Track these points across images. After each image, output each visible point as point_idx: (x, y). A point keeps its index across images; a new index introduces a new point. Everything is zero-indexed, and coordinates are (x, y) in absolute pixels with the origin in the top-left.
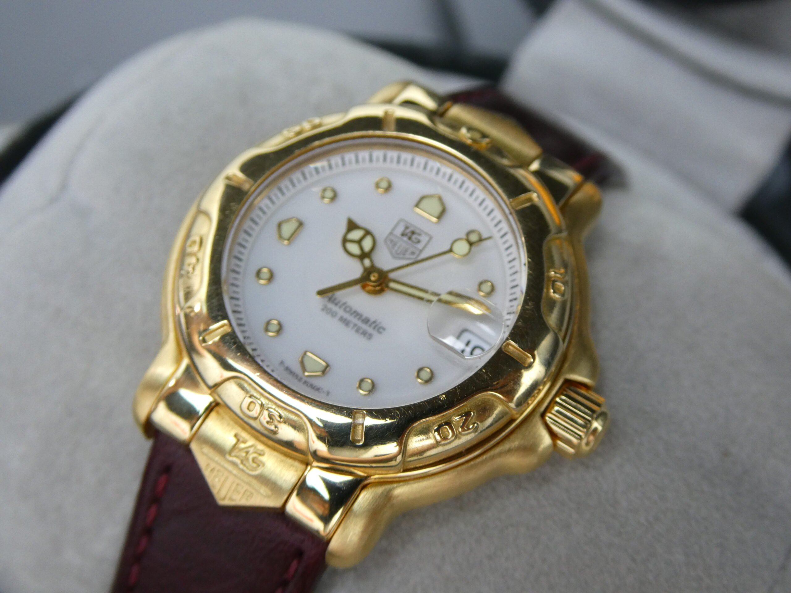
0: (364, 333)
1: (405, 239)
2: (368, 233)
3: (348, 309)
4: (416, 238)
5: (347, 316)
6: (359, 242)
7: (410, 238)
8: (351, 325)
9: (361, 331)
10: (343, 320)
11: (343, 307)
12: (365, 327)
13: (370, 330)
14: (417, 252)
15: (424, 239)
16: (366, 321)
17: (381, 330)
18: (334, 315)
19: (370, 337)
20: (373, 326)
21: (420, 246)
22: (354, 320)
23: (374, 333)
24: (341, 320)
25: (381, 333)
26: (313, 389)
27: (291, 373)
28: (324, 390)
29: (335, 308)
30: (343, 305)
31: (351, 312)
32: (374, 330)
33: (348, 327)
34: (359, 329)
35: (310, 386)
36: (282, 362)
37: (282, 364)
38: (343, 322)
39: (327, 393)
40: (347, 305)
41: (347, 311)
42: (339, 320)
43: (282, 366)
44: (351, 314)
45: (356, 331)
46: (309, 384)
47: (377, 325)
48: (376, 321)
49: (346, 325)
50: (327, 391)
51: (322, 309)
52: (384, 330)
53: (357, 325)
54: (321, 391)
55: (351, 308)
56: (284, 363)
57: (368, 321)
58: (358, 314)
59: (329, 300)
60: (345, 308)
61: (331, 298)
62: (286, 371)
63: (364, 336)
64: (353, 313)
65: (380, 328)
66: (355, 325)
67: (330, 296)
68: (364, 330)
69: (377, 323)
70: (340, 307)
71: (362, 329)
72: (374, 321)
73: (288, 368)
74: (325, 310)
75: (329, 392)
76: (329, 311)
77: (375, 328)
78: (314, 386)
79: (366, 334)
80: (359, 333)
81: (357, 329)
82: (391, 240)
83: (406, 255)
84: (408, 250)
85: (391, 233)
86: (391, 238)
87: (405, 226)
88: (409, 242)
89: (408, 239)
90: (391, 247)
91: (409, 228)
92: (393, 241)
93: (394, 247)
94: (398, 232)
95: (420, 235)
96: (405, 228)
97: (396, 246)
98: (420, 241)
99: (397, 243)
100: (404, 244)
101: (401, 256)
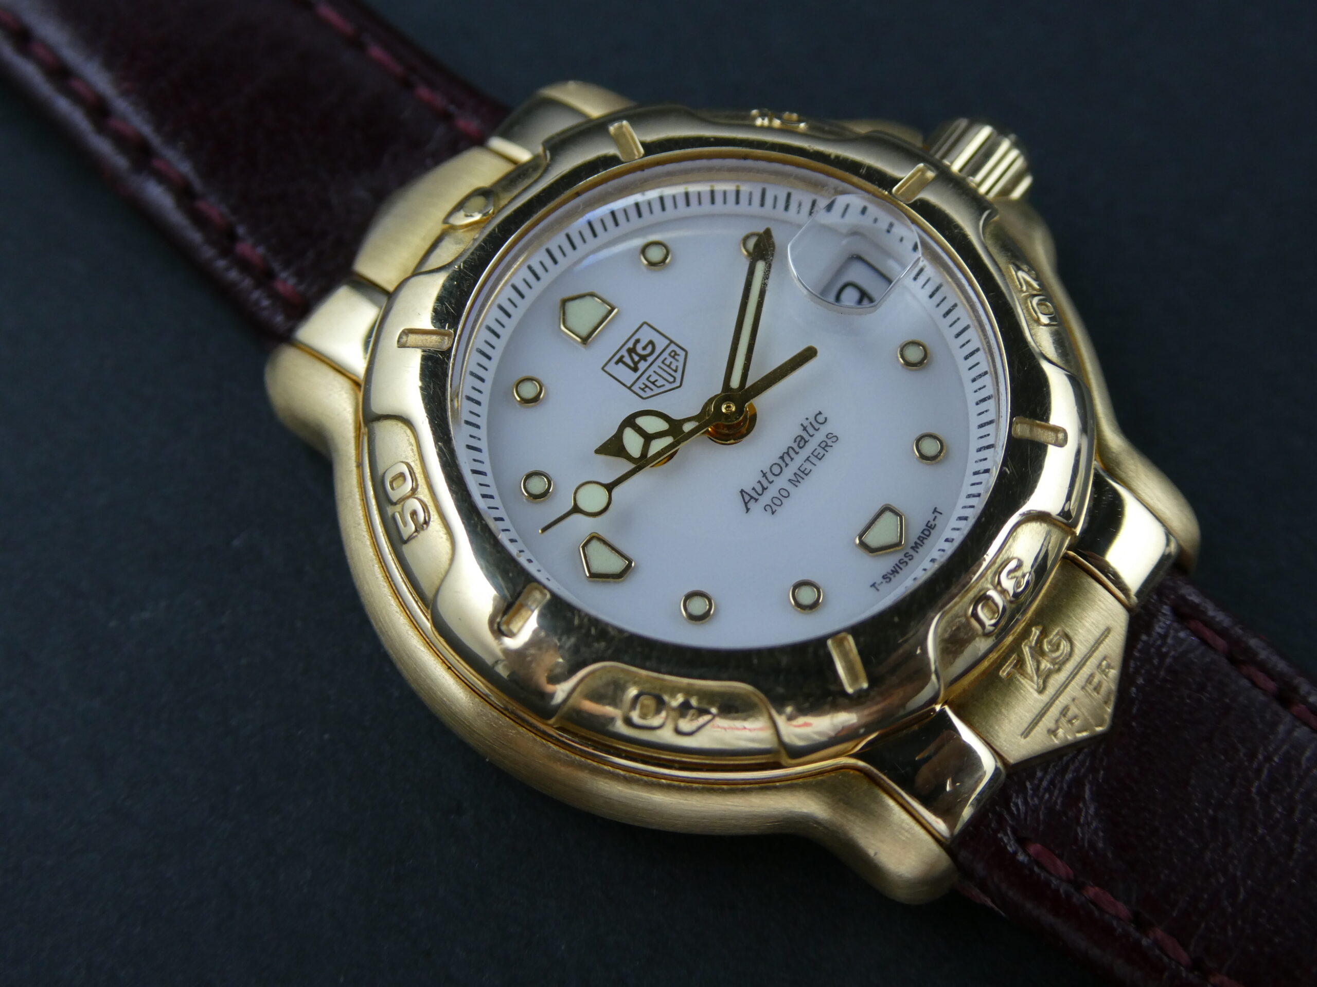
0: (825, 446)
1: (642, 366)
2: (630, 422)
3: (776, 470)
4: (644, 348)
5: (789, 473)
6: (648, 437)
7: (643, 358)
8: (808, 466)
9: (819, 450)
10: (795, 481)
11: (771, 478)
12: (813, 444)
13: (820, 437)
14: (673, 347)
15: (646, 335)
16: (801, 441)
17: (821, 419)
18: (784, 495)
19: (832, 438)
20: (811, 430)
21: (661, 343)
22: (799, 460)
23: (824, 430)
24: (797, 484)
25: (826, 419)
26: (928, 536)
27: (895, 572)
28: (931, 518)
29: (772, 491)
30: (766, 478)
31: (783, 465)
32: (819, 429)
33: (811, 470)
34: (816, 454)
35: (922, 541)
36: (873, 585)
37: (876, 585)
38: (800, 479)
39: (936, 514)
40: (768, 470)
41: (779, 470)
42: (797, 486)
43: (879, 587)
44: (787, 465)
45: (820, 459)
46: (919, 542)
47: (811, 423)
48: (802, 425)
49: (806, 475)
50: (933, 513)
51: (773, 513)
52: (820, 413)
53: (809, 457)
54: (932, 523)
55: (776, 464)
56: (875, 583)
57: (802, 438)
58: (788, 453)
59: (756, 500)
60: (774, 474)
61: (752, 497)
62: (890, 580)
63: (832, 446)
64: (784, 461)
65: (817, 419)
66: (807, 459)
67: (747, 498)
68: (819, 445)
69: (806, 423)
70: (771, 482)
71: (816, 449)
72: (802, 428)
73: (884, 577)
74: (774, 507)
75: (935, 511)
76: (776, 501)
77: (817, 428)
78: (923, 535)
79: (827, 443)
80: (824, 455)
81: (816, 457)
82: (643, 389)
83: (677, 367)
84: (667, 362)
85: (630, 388)
86: (640, 388)
87: (617, 363)
88: (650, 359)
89: (646, 360)
90: (657, 391)
91: (622, 357)
92: (647, 386)
93: (658, 384)
94: (628, 376)
95: (638, 341)
96: (620, 364)
97: (656, 381)
98: (651, 342)
99: (652, 379)
100: (655, 367)
101: (678, 375)
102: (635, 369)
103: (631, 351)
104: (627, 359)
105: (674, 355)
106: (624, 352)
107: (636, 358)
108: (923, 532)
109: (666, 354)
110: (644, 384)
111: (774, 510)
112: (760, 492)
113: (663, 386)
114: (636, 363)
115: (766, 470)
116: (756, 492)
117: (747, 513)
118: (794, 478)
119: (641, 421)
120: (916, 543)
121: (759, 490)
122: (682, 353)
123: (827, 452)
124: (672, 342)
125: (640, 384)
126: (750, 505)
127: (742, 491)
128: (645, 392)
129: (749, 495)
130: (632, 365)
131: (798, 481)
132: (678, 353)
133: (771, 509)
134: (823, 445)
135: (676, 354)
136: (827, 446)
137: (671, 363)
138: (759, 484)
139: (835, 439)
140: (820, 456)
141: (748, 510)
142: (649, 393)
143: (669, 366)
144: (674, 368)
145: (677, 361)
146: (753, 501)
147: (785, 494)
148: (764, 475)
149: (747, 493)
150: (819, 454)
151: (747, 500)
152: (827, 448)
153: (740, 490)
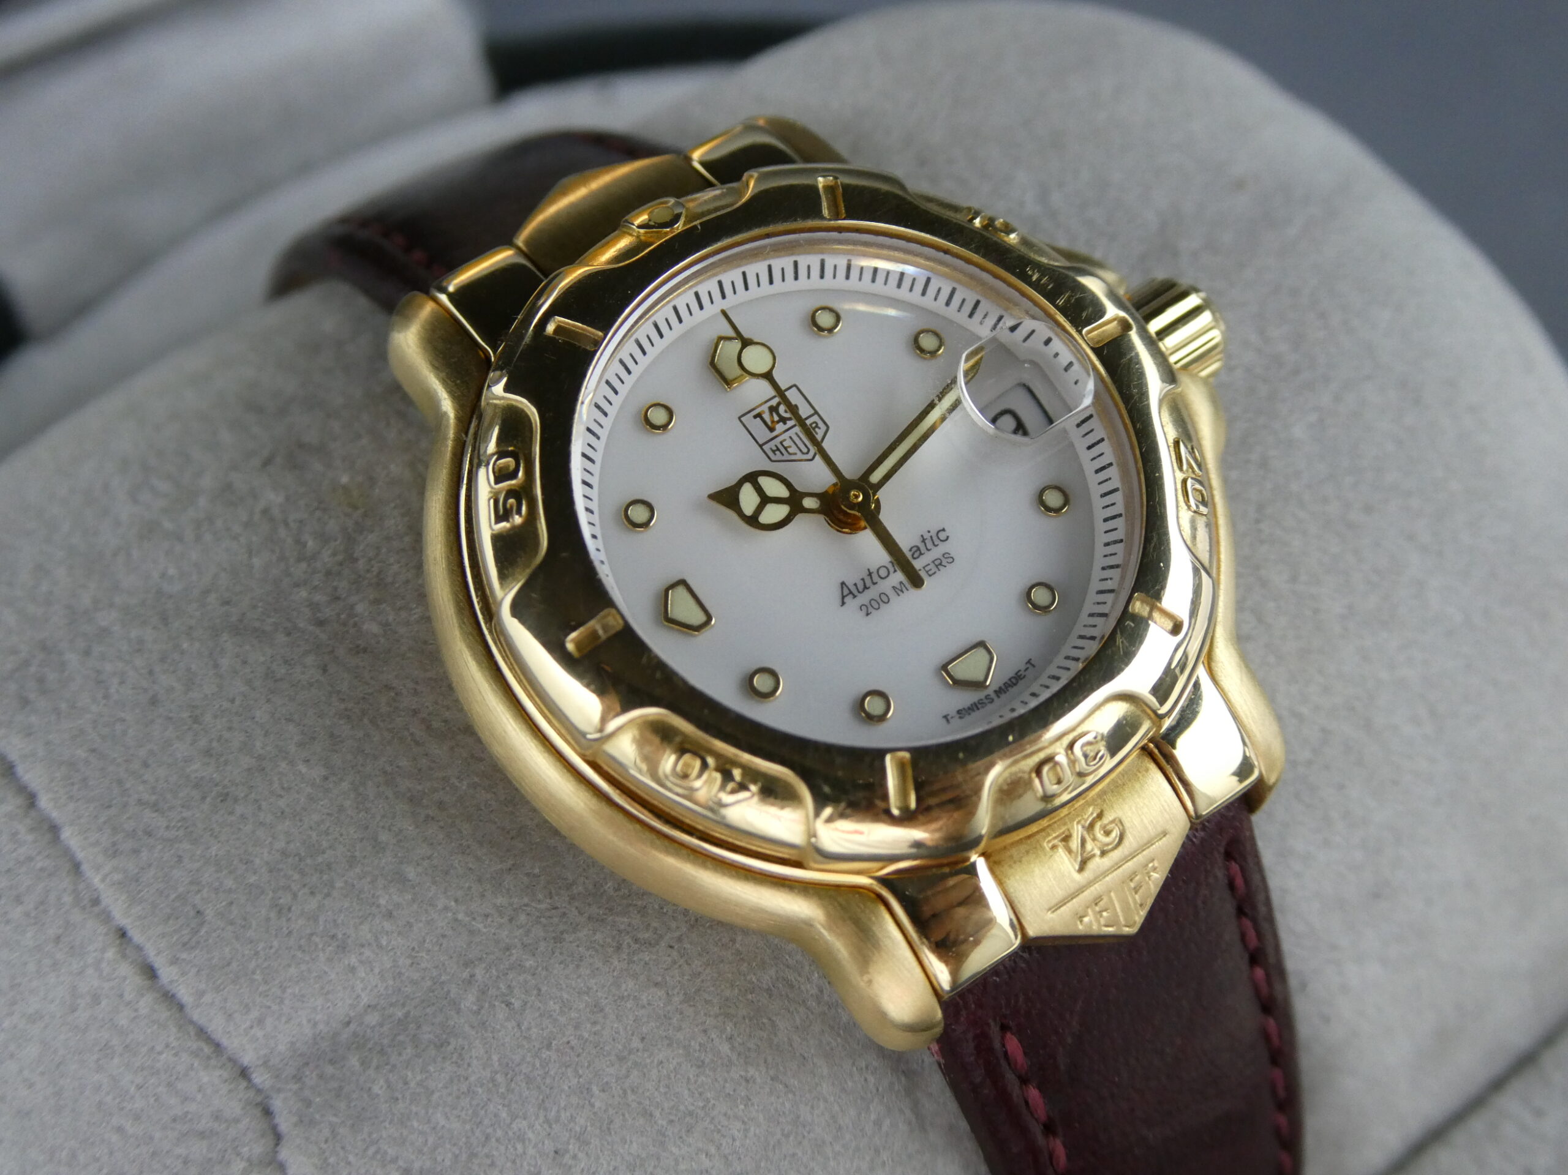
0: (938, 564)
1: (780, 427)
2: (752, 478)
3: (883, 573)
5: (895, 579)
6: (765, 500)
7: (783, 420)
9: (932, 566)
11: (876, 578)
12: (927, 559)
13: (936, 553)
14: (816, 418)
15: (792, 399)
16: (916, 552)
17: (942, 536)
19: (948, 558)
20: (929, 545)
21: (805, 411)
23: (943, 548)
24: (899, 592)
25: (948, 537)
26: (1015, 684)
27: (971, 710)
28: (1023, 668)
29: (873, 593)
30: (871, 578)
31: (891, 570)
32: (937, 545)
34: (927, 569)
35: (1007, 688)
36: (945, 717)
37: (949, 717)
38: (904, 589)
39: (1028, 665)
40: (875, 571)
41: (886, 574)
42: (899, 595)
43: (951, 721)
44: (895, 571)
45: (930, 576)
46: (1003, 687)
47: (931, 537)
48: (922, 536)
50: (1027, 663)
51: (868, 614)
52: (944, 530)
54: (1023, 673)
55: (884, 566)
56: (948, 715)
57: (918, 549)
59: (855, 596)
60: (879, 576)
61: (851, 592)
62: (964, 716)
63: (945, 566)
64: (893, 566)
65: (939, 535)
67: (846, 592)
68: (933, 562)
69: (927, 536)
70: (875, 584)
71: (929, 564)
72: (921, 539)
73: (959, 712)
74: (870, 609)
75: (1029, 662)
76: (875, 604)
77: (936, 543)
78: (1009, 682)
79: (941, 562)
80: (935, 573)
81: (927, 572)
82: (774, 452)
85: (761, 446)
86: (771, 449)
87: (755, 417)
88: (790, 424)
89: (785, 423)
91: (762, 412)
92: (778, 449)
93: (790, 450)
94: (763, 434)
96: (758, 419)
97: (790, 447)
99: (786, 444)
100: (792, 433)
102: (772, 430)
103: (773, 409)
104: (766, 416)
106: (765, 408)
107: (776, 418)
108: (1010, 679)
110: (776, 446)
111: (869, 612)
112: (861, 590)
113: (795, 454)
114: (774, 423)
115: (873, 569)
116: (857, 588)
117: (842, 606)
118: (898, 586)
119: (764, 481)
120: (1000, 688)
121: (861, 588)
122: (823, 428)
123: (939, 570)
124: (816, 413)
126: (846, 600)
127: (843, 584)
128: (775, 454)
129: (849, 589)
131: (902, 591)
132: (819, 426)
133: (867, 610)
134: (937, 562)
135: (817, 426)
136: (940, 564)
138: (862, 582)
139: (950, 560)
140: (930, 573)
141: (843, 603)
142: (778, 456)
146: (851, 596)
147: (885, 599)
148: (870, 574)
149: (847, 587)
150: (930, 570)
151: (845, 594)
152: (940, 567)
153: (841, 581)
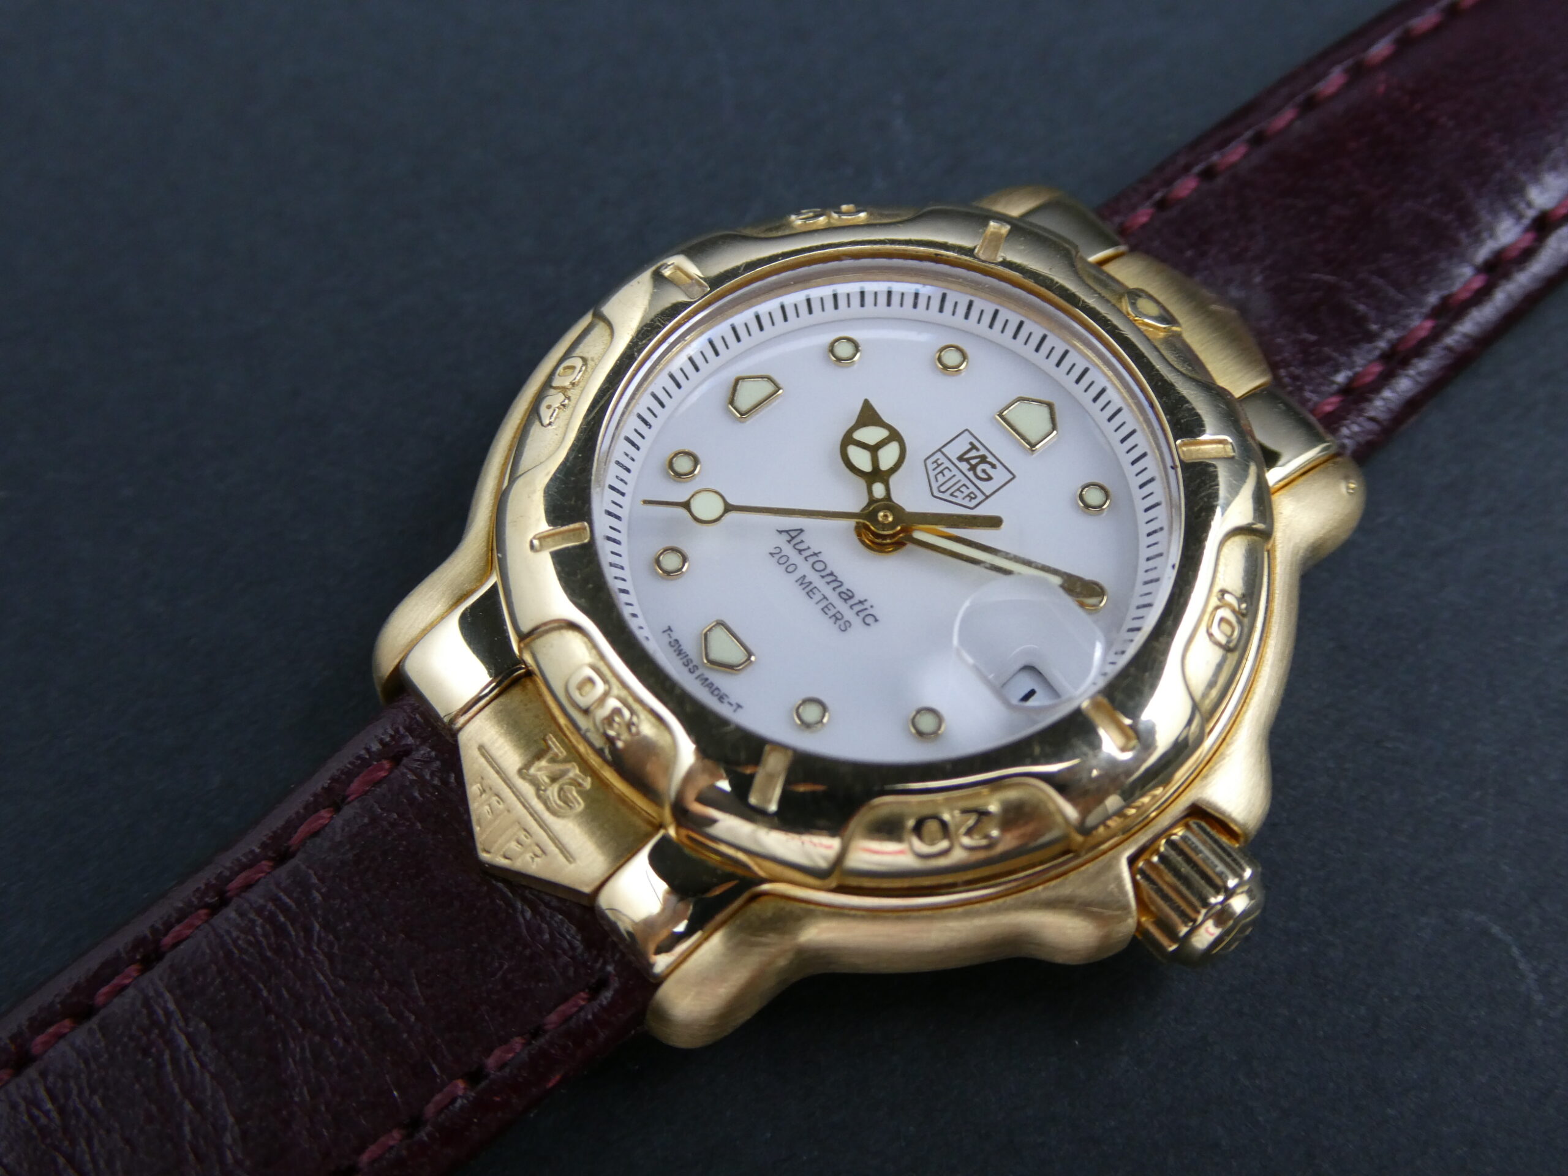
0: (837, 617)
1: (964, 466)
2: (894, 436)
3: (819, 566)
4: (984, 471)
5: (813, 577)
6: (873, 450)
7: (973, 468)
8: (818, 597)
9: (833, 612)
10: (803, 582)
11: (812, 560)
12: (841, 606)
13: (849, 614)
14: (980, 497)
15: (999, 476)
16: (847, 596)
17: (869, 620)
18: (789, 568)
19: (845, 627)
20: (858, 608)
21: (987, 487)
22: (827, 590)
23: (856, 621)
24: (800, 582)
26: (712, 693)
27: (680, 652)
28: (733, 701)
29: (795, 558)
30: (811, 555)
31: (823, 573)
32: (858, 616)
33: (811, 598)
34: (830, 607)
35: (707, 685)
36: (670, 629)
37: (669, 632)
38: (803, 586)
39: (735, 707)
40: (819, 559)
41: (817, 568)
42: (797, 581)
43: (666, 634)
44: (823, 577)
45: (823, 609)
46: (707, 682)
47: (866, 609)
48: (866, 600)
49: (808, 593)
50: (737, 704)
51: (771, 554)
52: (876, 620)
53: (827, 600)
54: (726, 700)
55: (826, 566)
56: (672, 631)
57: (851, 597)
58: (836, 580)
59: (789, 542)
60: (814, 563)
61: (793, 538)
62: (672, 646)
63: (835, 623)
64: (828, 575)
65: (870, 617)
66: (825, 598)
67: (793, 534)
68: (839, 612)
69: (867, 605)
70: (806, 559)
71: (835, 608)
72: (862, 600)
73: (677, 641)
74: (777, 557)
75: (739, 706)
76: (783, 560)
77: (860, 614)
78: (714, 688)
79: (840, 619)
80: (826, 614)
81: (826, 607)
82: (936, 462)
83: (956, 497)
84: (963, 489)
85: (940, 450)
86: (938, 459)
87: (971, 443)
88: (970, 474)
89: (969, 470)
90: (932, 474)
91: (978, 450)
92: (939, 465)
93: (940, 476)
94: (954, 451)
95: (994, 466)
96: (969, 446)
97: (944, 475)
98: (990, 478)
99: (946, 472)
100: (959, 476)
101: (946, 496)
102: (961, 458)
103: (983, 459)
104: (974, 453)
105: (971, 497)
106: (983, 452)
107: (973, 462)
108: (717, 689)
109: (972, 489)
110: (942, 464)
111: (774, 555)
112: (797, 547)
113: (937, 480)
114: (967, 460)
115: (821, 557)
116: (797, 544)
117: (777, 531)
118: (807, 580)
120: (707, 679)
121: (800, 547)
122: (972, 505)
124: (987, 497)
125: (942, 459)
126: (784, 534)
127: (801, 531)
128: (933, 463)
129: (796, 536)
130: (966, 456)
131: (802, 584)
132: (973, 500)
133: (776, 554)
134: (839, 616)
135: (972, 498)
136: (837, 619)
137: (962, 492)
138: (806, 547)
139: (843, 628)
140: (826, 610)
141: (780, 532)
142: (931, 467)
143: (958, 490)
144: (955, 494)
145: (964, 499)
146: (789, 538)
147: (791, 569)
148: (815, 554)
149: (799, 535)
150: (829, 610)
151: (791, 533)
152: (834, 618)
153: (804, 529)
